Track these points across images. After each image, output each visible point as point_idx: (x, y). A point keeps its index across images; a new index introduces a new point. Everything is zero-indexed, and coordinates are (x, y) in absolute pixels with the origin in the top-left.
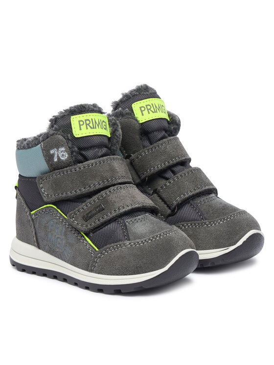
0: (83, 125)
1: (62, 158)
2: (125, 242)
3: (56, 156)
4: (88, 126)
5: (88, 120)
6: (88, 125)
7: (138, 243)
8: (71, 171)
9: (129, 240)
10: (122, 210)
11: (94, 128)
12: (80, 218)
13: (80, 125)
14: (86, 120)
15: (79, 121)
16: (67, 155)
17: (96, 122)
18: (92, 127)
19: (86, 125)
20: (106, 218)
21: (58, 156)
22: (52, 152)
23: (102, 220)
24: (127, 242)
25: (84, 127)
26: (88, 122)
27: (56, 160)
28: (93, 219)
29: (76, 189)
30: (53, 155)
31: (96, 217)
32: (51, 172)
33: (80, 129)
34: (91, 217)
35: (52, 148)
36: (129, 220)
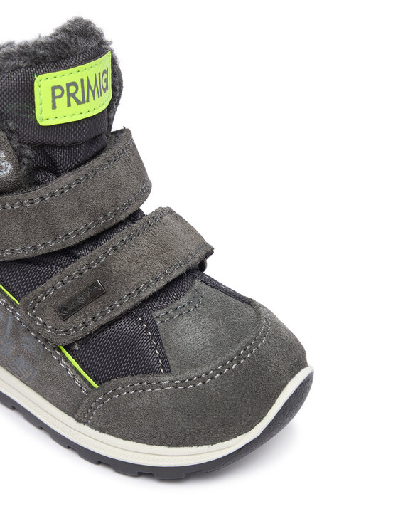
0: (60, 97)
2: (161, 378)
4: (72, 99)
5: (74, 84)
6: (73, 95)
7: (191, 379)
8: (22, 204)
9: (168, 371)
10: (146, 293)
11: (84, 102)
12: (49, 311)
13: (54, 98)
14: (68, 85)
15: (54, 88)
16: (10, 167)
17: (89, 86)
18: (81, 99)
19: (69, 95)
20: (111, 314)
23: (102, 320)
24: (166, 380)
25: (61, 102)
26: (72, 89)
28: (79, 317)
29: (34, 243)
31: (87, 310)
33: (54, 107)
34: (74, 311)
36: (161, 313)
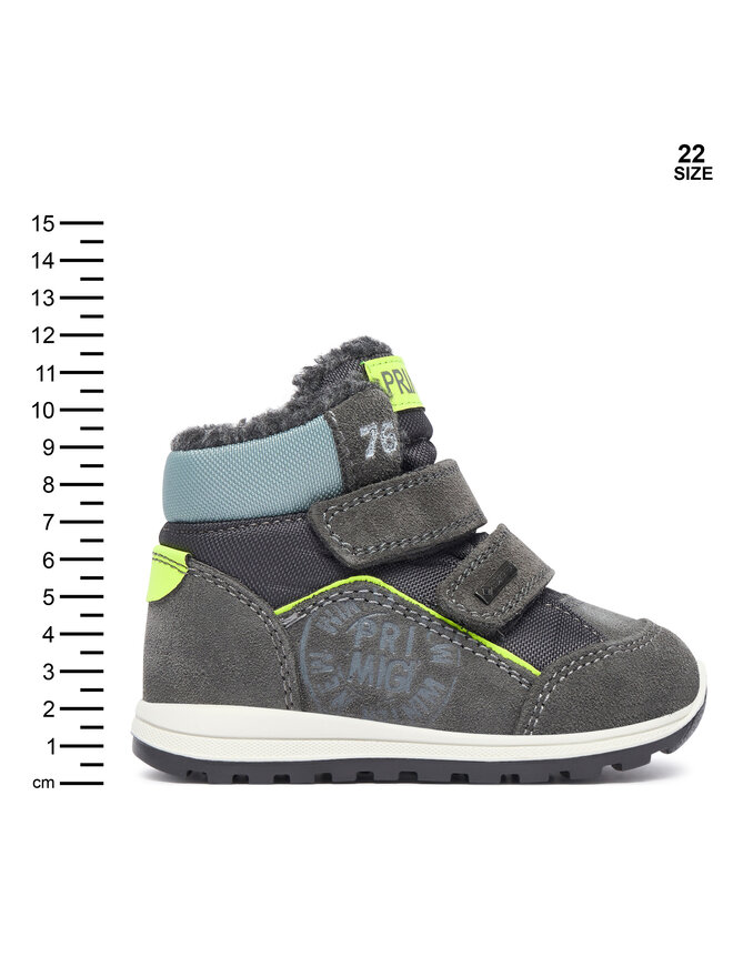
0: (392, 382)
1: (387, 451)
3: (373, 443)
4: (402, 386)
5: (397, 371)
6: (402, 383)
11: (412, 391)
12: (469, 598)
13: (387, 384)
14: (394, 372)
15: (383, 374)
16: (397, 443)
18: (408, 388)
20: (528, 593)
21: (378, 444)
22: (364, 432)
23: (522, 599)
25: (395, 387)
26: (399, 377)
27: (370, 454)
28: (501, 598)
30: (365, 442)
31: (508, 591)
32: (347, 491)
33: (391, 393)
35: (365, 421)
